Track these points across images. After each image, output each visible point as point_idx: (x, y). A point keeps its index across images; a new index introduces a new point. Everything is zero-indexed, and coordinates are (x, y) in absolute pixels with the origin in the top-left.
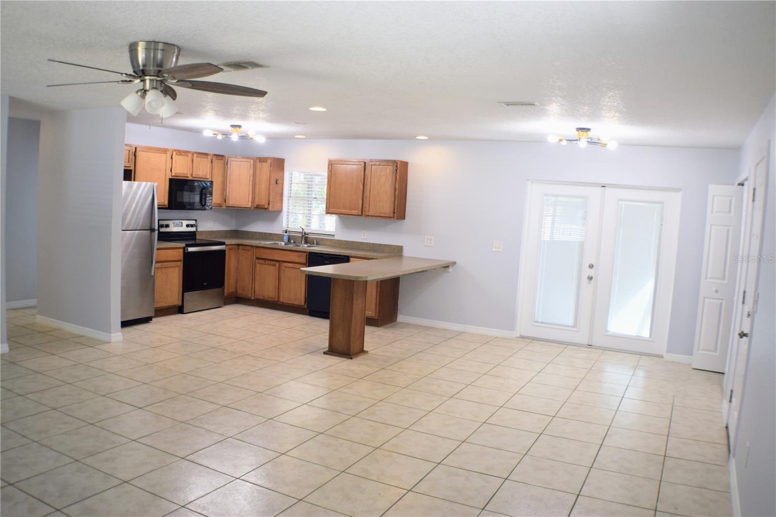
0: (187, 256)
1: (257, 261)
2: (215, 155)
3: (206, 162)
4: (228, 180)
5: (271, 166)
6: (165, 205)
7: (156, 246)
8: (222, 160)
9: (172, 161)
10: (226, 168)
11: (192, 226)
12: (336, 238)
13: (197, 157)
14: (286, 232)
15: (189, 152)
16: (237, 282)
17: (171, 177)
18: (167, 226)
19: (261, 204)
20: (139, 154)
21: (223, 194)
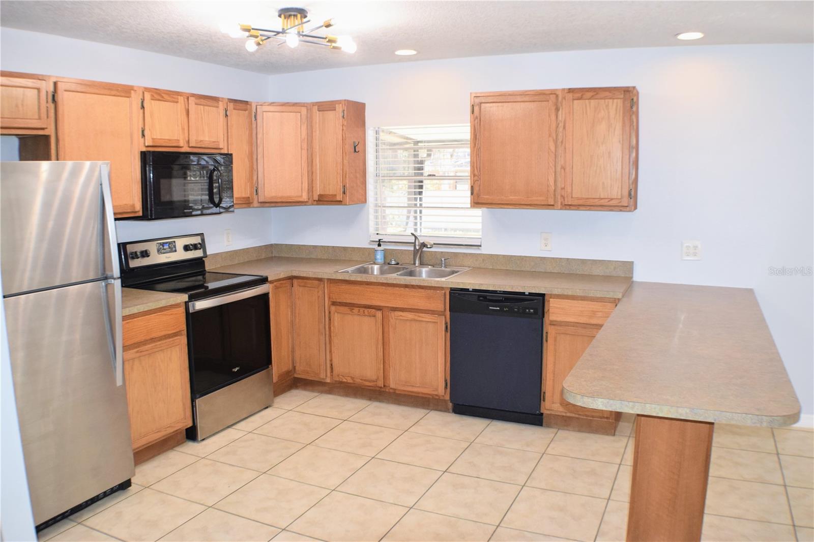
0: (194, 320)
1: (333, 308)
2: (231, 100)
3: (215, 115)
4: (260, 150)
5: (343, 117)
6: (135, 212)
7: (119, 313)
8: (245, 110)
9: (144, 113)
10: (254, 126)
11: (195, 247)
12: (484, 250)
13: (196, 104)
14: (379, 245)
15: (178, 94)
16: (293, 351)
17: (144, 149)
18: (145, 254)
19: (327, 193)
20: (62, 96)
21: (252, 179)
